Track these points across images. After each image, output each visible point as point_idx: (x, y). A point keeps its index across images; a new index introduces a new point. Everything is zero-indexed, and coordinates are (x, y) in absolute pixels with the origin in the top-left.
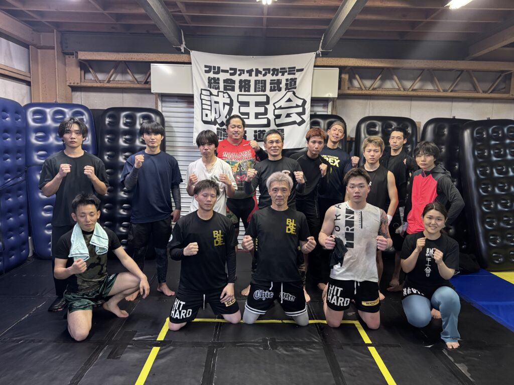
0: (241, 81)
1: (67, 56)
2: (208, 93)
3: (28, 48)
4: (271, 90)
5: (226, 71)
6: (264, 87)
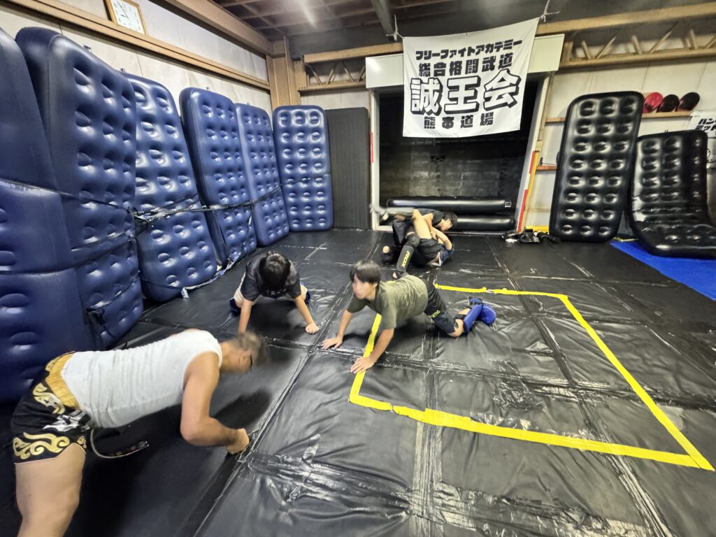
0: (452, 64)
1: (295, 62)
2: (418, 82)
3: (265, 58)
4: (484, 70)
5: (438, 55)
6: (476, 67)
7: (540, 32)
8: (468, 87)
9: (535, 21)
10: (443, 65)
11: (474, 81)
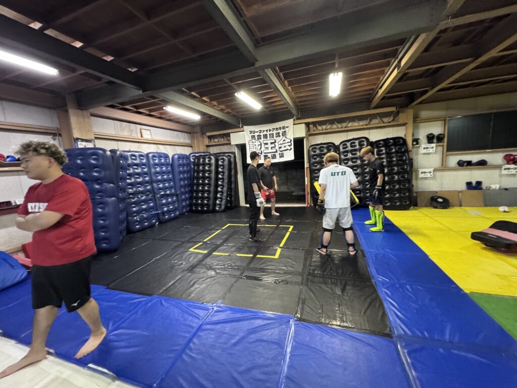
0: (264, 135)
1: (204, 135)
2: (251, 142)
3: (191, 134)
4: (276, 137)
5: (257, 132)
6: (273, 136)
7: (295, 123)
8: (271, 143)
9: (292, 120)
10: (260, 136)
11: (274, 141)
